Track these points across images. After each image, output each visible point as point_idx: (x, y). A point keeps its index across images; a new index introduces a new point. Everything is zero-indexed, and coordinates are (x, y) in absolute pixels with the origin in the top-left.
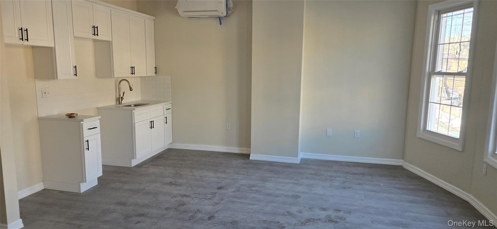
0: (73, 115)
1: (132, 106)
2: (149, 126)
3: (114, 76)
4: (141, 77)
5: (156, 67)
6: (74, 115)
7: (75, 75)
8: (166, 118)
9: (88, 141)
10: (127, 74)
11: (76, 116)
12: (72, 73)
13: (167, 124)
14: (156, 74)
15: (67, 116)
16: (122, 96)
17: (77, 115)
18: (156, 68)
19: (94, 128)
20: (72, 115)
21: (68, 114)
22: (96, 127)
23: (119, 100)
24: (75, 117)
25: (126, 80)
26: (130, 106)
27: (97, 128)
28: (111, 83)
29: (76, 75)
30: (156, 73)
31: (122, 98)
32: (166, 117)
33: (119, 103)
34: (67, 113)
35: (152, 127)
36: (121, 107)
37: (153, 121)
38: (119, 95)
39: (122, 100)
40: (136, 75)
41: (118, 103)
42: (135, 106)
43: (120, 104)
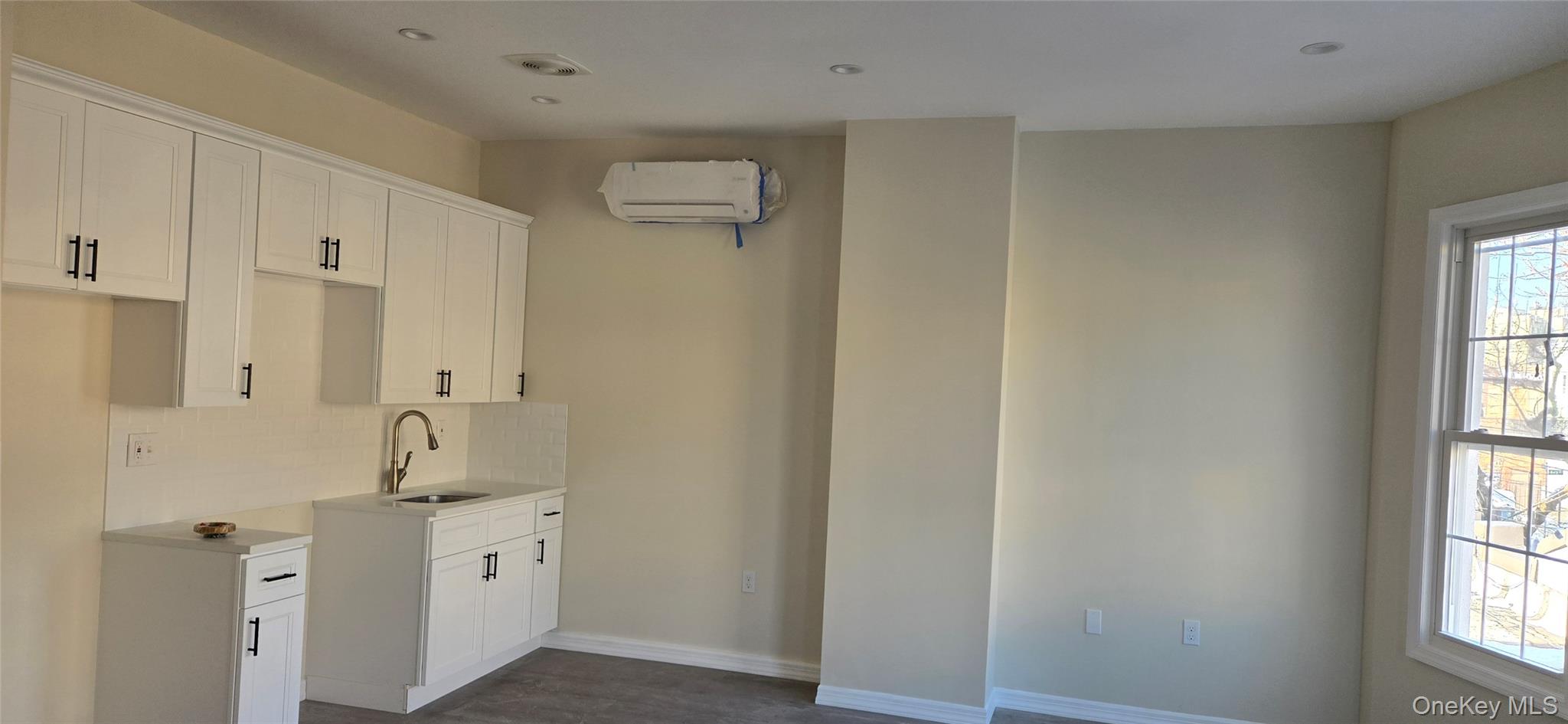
0: (221, 528)
1: (432, 502)
2: (481, 570)
3: (378, 400)
4: (472, 404)
5: (523, 374)
6: (224, 529)
7: (243, 393)
8: (541, 544)
9: (257, 622)
10: (424, 394)
11: (229, 531)
12: (234, 388)
13: (542, 563)
14: (522, 395)
15: (197, 532)
16: (401, 466)
17: (234, 528)
18: (523, 376)
19: (286, 576)
20: (216, 529)
21: (202, 524)
22: (292, 573)
23: (390, 479)
24: (224, 537)
25: (420, 413)
26: (425, 500)
27: (295, 575)
28: (369, 424)
29: (248, 394)
30: (522, 393)
31: (400, 471)
32: (543, 542)
33: (391, 490)
34: (200, 523)
35: (488, 574)
36: (394, 505)
37: (496, 553)
38: (393, 462)
39: (399, 481)
40: (454, 396)
41: (387, 489)
42: (444, 499)
43: (392, 492)
